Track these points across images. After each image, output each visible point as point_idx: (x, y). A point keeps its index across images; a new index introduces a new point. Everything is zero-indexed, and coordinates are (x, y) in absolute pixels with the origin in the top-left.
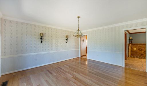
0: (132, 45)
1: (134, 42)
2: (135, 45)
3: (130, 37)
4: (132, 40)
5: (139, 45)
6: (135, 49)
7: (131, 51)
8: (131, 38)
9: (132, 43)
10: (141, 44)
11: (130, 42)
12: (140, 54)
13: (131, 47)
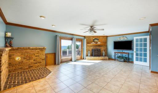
0: (13, 50)
1: (16, 43)
2: (18, 49)
3: (6, 32)
4: (11, 38)
5: (26, 49)
6: (18, 59)
7: (10, 64)
8: (9, 34)
9: (11, 46)
10: (29, 48)
11: (6, 43)
12: (27, 67)
13: (10, 56)
